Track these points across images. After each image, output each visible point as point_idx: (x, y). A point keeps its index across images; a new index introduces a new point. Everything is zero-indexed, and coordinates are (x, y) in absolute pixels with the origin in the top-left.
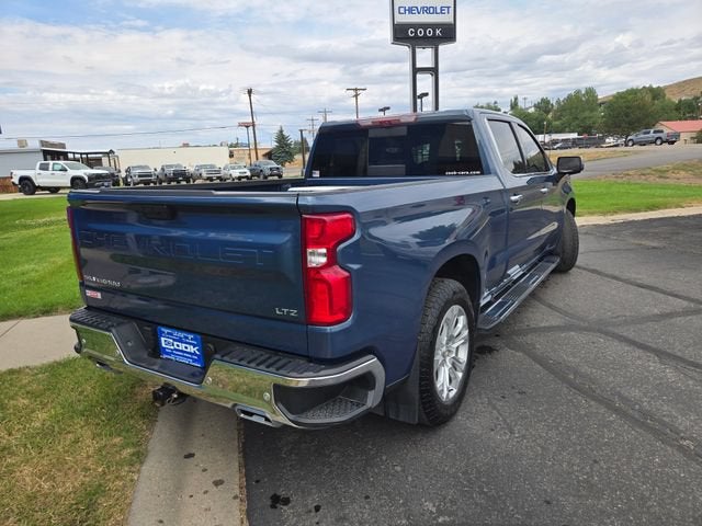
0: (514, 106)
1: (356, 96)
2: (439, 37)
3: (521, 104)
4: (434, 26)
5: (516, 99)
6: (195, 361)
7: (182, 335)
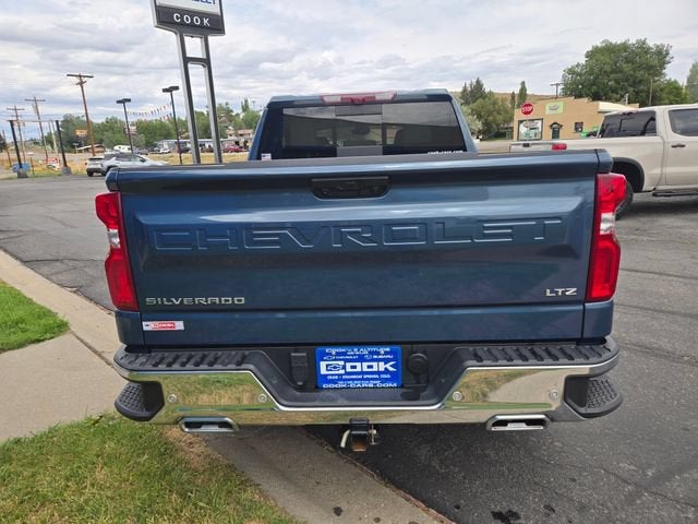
0: (245, 108)
1: (81, 84)
2: (207, 27)
3: (251, 107)
4: (202, 15)
5: (246, 101)
6: (384, 381)
7: (365, 351)
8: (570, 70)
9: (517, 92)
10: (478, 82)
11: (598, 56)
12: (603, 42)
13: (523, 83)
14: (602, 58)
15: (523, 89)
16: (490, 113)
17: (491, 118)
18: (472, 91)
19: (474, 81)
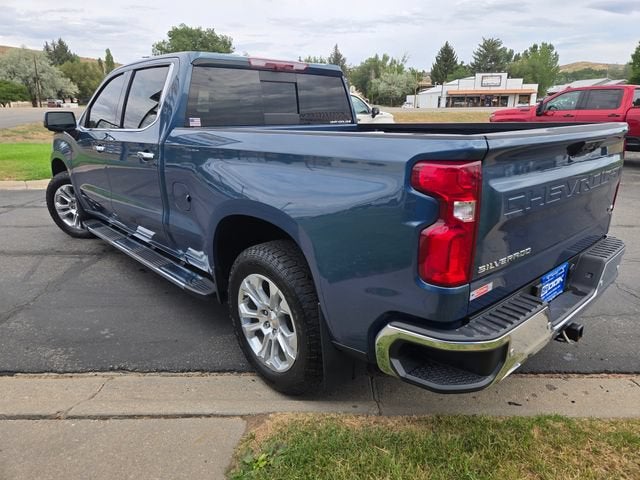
8: (158, 46)
9: (104, 59)
10: (60, 42)
11: (180, 37)
12: (181, 25)
13: (108, 51)
14: (183, 39)
15: (109, 57)
16: (82, 78)
17: (84, 82)
18: (55, 52)
19: (56, 41)
